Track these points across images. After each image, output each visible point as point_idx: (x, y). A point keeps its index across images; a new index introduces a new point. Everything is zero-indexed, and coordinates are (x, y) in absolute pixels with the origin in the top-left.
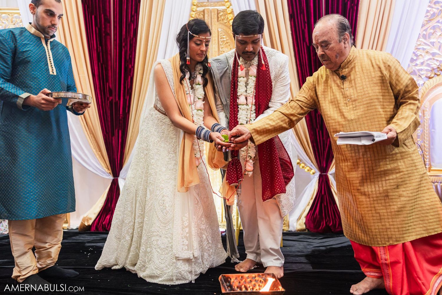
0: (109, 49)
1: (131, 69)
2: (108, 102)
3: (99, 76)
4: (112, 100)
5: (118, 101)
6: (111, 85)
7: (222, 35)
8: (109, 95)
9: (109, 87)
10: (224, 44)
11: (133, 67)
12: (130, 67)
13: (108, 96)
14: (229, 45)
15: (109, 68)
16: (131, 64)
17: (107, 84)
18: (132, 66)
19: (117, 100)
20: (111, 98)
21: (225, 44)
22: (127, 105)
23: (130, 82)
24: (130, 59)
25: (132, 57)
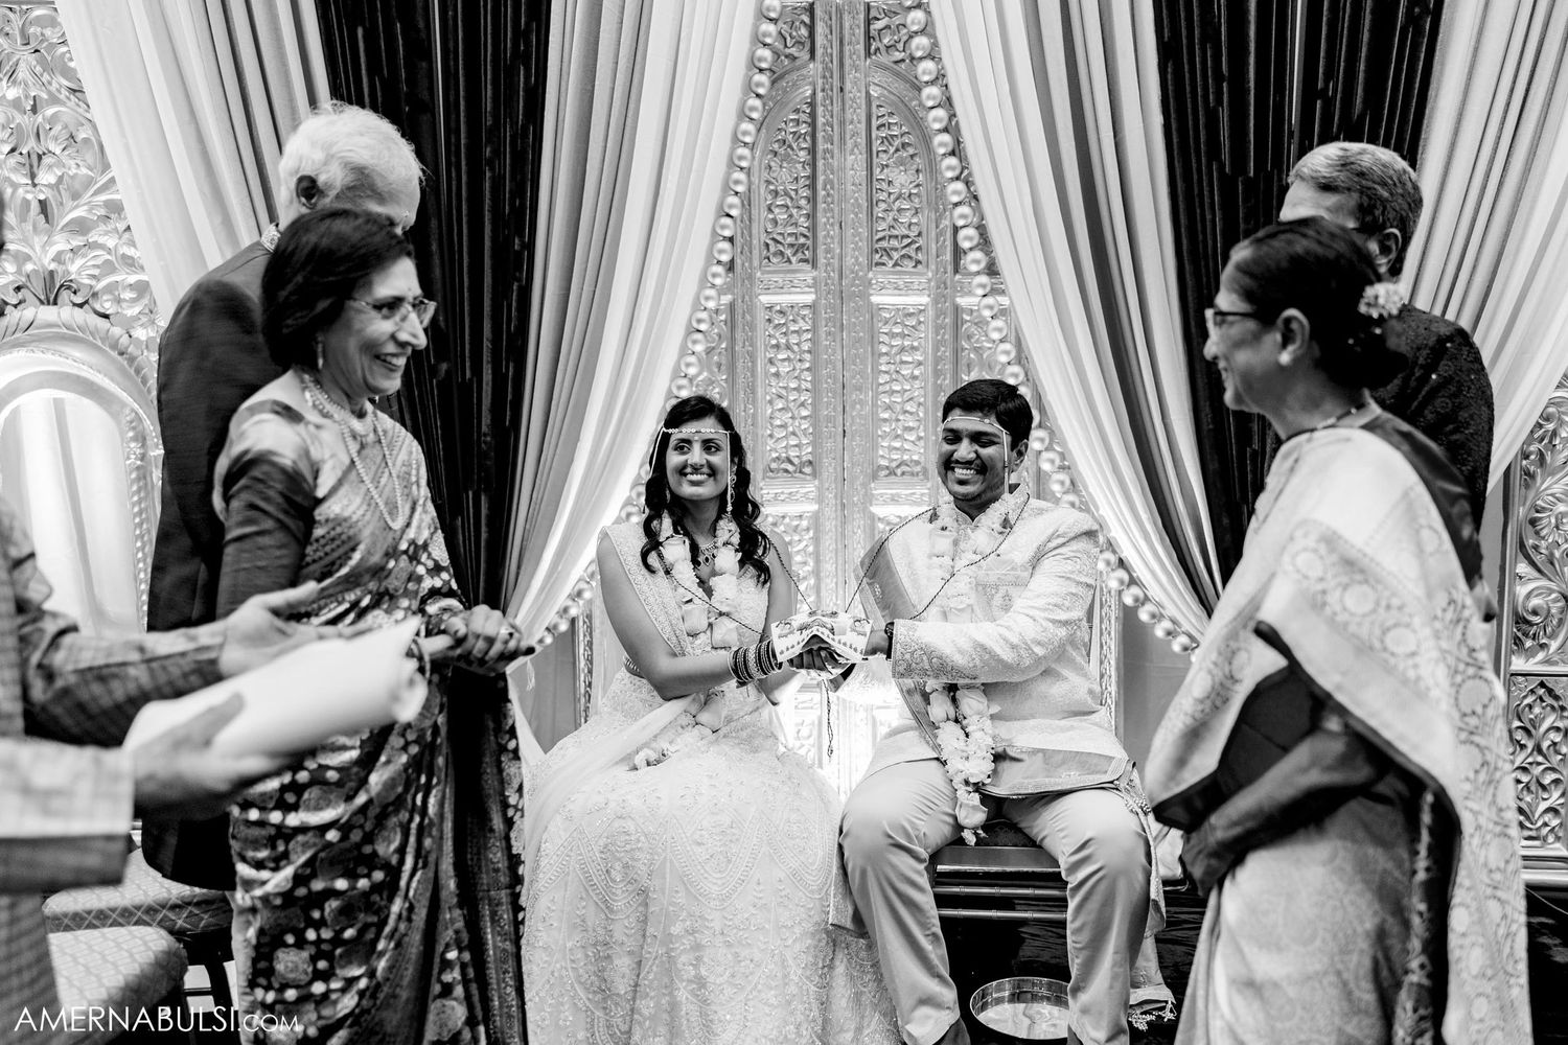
1: (519, 254)
2: (434, 382)
4: (449, 374)
5: (471, 380)
7: (883, 111)
8: (436, 356)
10: (892, 150)
11: (530, 246)
12: (517, 247)
13: (433, 362)
14: (912, 156)
16: (522, 236)
18: (524, 246)
19: (468, 376)
20: (444, 367)
21: (897, 150)
22: (509, 398)
23: (518, 309)
24: (518, 213)
25: (523, 204)
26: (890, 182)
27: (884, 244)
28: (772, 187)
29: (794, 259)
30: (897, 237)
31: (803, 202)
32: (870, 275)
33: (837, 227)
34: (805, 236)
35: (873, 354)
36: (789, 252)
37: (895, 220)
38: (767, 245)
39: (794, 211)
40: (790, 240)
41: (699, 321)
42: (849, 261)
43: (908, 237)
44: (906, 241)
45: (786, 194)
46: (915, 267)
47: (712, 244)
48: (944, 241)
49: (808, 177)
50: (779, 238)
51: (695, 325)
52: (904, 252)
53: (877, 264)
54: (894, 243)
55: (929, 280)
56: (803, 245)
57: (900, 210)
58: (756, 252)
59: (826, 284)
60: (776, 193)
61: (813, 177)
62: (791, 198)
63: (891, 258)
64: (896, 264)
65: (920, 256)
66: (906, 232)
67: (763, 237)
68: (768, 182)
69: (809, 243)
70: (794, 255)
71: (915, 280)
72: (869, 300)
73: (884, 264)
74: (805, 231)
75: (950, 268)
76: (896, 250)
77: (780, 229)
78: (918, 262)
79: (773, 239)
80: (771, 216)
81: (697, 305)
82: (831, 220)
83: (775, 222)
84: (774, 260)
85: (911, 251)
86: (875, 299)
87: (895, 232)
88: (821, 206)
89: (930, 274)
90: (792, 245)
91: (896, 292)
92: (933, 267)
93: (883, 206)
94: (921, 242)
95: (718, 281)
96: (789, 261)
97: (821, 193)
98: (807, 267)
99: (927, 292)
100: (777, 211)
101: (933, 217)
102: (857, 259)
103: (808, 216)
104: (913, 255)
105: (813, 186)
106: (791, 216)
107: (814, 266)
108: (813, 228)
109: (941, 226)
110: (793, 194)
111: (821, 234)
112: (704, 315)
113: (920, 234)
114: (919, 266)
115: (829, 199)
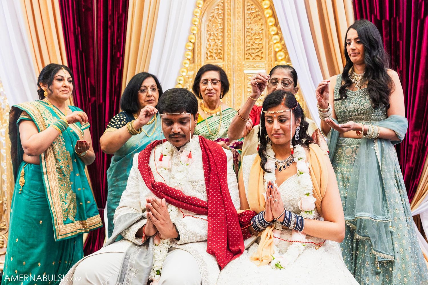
0: (91, 30)
1: (119, 58)
2: (90, 104)
3: (77, 68)
4: (95, 101)
5: (102, 103)
6: (93, 82)
7: (249, 4)
8: (91, 95)
9: (90, 83)
10: (252, 17)
11: (123, 56)
12: (118, 56)
13: (90, 97)
14: (260, 20)
15: (91, 57)
16: (120, 52)
17: (88, 79)
18: (120, 55)
19: (101, 101)
20: (93, 99)
21: (254, 17)
22: (115, 109)
23: (118, 78)
24: (119, 44)
25: (121, 41)
26: (252, 29)
27: (249, 51)
28: (209, 33)
29: (216, 58)
30: (254, 49)
31: (220, 37)
32: (244, 63)
33: (232, 46)
34: (220, 50)
35: (245, 92)
36: (214, 55)
37: (254, 42)
38: (207, 53)
39: (217, 41)
40: (215, 51)
41: (180, 80)
42: (236, 58)
43: (258, 48)
44: (257, 50)
45: (214, 34)
46: (261, 59)
47: (185, 52)
48: (271, 49)
49: (222, 29)
50: (211, 51)
51: (178, 82)
52: (257, 54)
53: (247, 59)
54: (253, 51)
55: (265, 64)
56: (220, 53)
57: (255, 39)
58: (203, 56)
59: (228, 67)
60: (210, 35)
61: (223, 29)
62: (216, 36)
63: (251, 56)
64: (254, 59)
65: (263, 56)
66: (258, 47)
67: (206, 50)
68: (208, 31)
69: (222, 52)
70: (217, 56)
71: (260, 64)
72: (243, 72)
73: (249, 59)
74: (220, 48)
75: (273, 59)
76: (253, 53)
77: (211, 47)
78: (262, 58)
79: (209, 51)
80: (208, 43)
81: (180, 75)
82: (230, 44)
83: (210, 45)
84: (209, 58)
85: (259, 54)
86: (246, 72)
87: (254, 47)
88: (226, 38)
89: (266, 62)
90: (216, 53)
91: (253, 69)
92: (267, 59)
93: (249, 38)
94: (263, 50)
95: (187, 66)
96: (215, 59)
97: (226, 34)
98: (221, 61)
99: (264, 68)
100: (210, 41)
101: (267, 40)
102: (239, 57)
103: (222, 42)
104: (260, 55)
105: (223, 32)
106: (216, 43)
107: (224, 60)
108: (223, 47)
109: (270, 44)
110: (216, 35)
111: (226, 48)
112: (182, 78)
113: (262, 48)
114: (262, 59)
115: (229, 36)
